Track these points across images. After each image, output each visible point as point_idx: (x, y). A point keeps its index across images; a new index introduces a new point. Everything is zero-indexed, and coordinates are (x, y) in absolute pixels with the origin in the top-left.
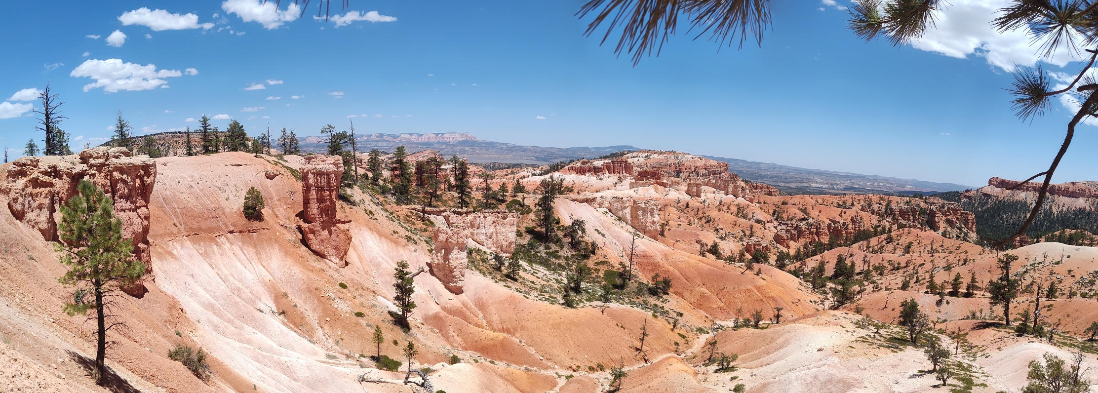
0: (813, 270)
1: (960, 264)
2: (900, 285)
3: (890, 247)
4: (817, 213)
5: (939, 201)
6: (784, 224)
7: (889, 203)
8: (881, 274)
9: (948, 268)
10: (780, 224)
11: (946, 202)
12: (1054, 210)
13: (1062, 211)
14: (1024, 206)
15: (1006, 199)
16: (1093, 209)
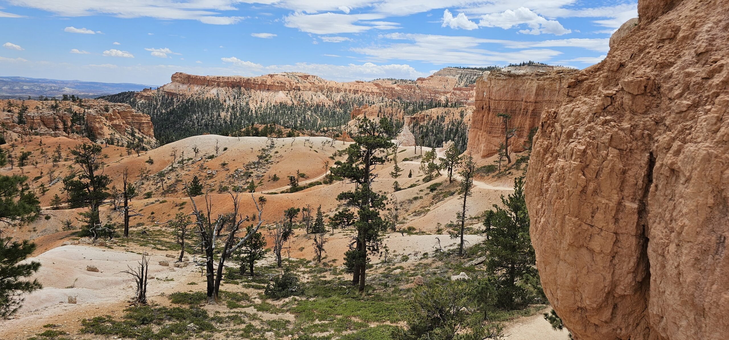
12: (252, 106)
13: (261, 107)
14: (217, 104)
15: (195, 97)
16: (295, 103)
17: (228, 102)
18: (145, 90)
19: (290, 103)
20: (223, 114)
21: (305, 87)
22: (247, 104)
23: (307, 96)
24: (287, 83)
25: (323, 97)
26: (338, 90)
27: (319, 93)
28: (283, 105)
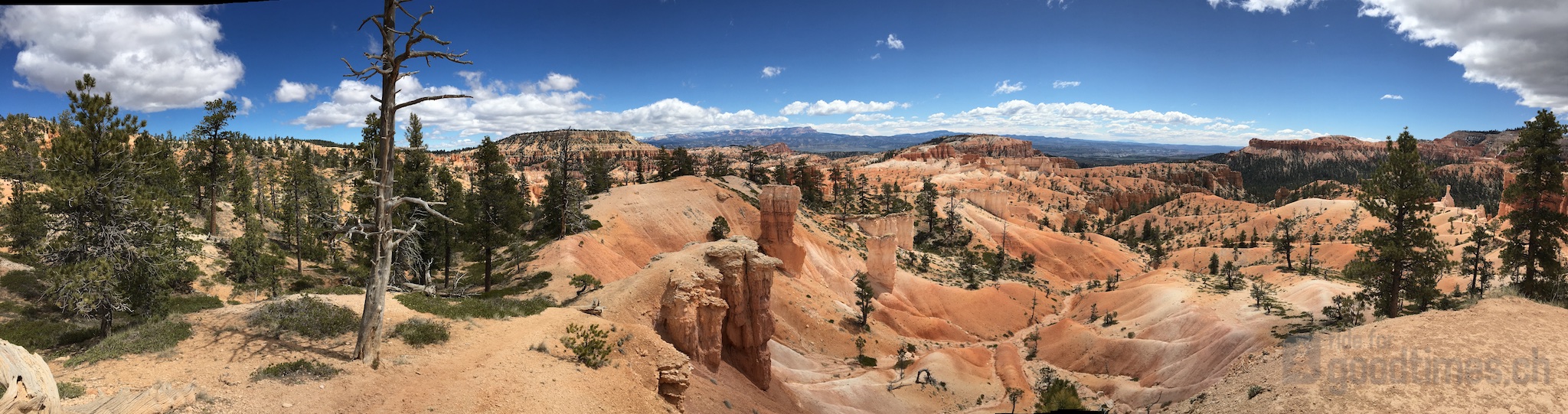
0: (1125, 232)
1: (1242, 221)
2: (1199, 242)
3: (1182, 211)
4: (1116, 183)
5: (1210, 164)
6: (1092, 194)
7: (1170, 169)
8: (1181, 233)
9: (1233, 225)
10: (1088, 194)
11: (1216, 165)
12: (1306, 163)
13: (1313, 162)
14: (1280, 161)
15: (1265, 156)
16: (1339, 159)
17: (1288, 160)
18: (1231, 152)
19: (1334, 158)
20: (1285, 169)
21: (1346, 147)
22: (1302, 160)
23: (1348, 154)
24: (1333, 144)
25: (1360, 154)
26: (1372, 149)
27: (1358, 152)
28: (1330, 161)
